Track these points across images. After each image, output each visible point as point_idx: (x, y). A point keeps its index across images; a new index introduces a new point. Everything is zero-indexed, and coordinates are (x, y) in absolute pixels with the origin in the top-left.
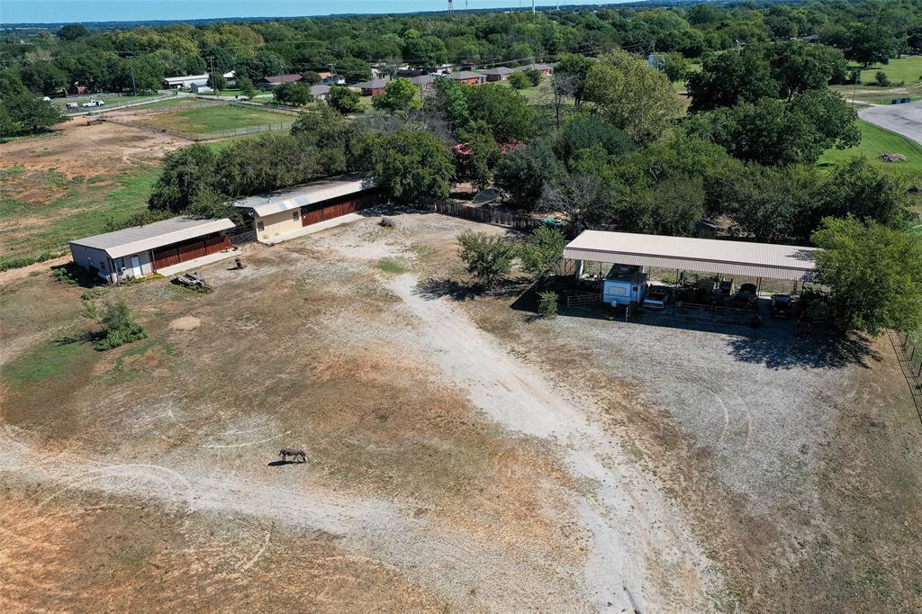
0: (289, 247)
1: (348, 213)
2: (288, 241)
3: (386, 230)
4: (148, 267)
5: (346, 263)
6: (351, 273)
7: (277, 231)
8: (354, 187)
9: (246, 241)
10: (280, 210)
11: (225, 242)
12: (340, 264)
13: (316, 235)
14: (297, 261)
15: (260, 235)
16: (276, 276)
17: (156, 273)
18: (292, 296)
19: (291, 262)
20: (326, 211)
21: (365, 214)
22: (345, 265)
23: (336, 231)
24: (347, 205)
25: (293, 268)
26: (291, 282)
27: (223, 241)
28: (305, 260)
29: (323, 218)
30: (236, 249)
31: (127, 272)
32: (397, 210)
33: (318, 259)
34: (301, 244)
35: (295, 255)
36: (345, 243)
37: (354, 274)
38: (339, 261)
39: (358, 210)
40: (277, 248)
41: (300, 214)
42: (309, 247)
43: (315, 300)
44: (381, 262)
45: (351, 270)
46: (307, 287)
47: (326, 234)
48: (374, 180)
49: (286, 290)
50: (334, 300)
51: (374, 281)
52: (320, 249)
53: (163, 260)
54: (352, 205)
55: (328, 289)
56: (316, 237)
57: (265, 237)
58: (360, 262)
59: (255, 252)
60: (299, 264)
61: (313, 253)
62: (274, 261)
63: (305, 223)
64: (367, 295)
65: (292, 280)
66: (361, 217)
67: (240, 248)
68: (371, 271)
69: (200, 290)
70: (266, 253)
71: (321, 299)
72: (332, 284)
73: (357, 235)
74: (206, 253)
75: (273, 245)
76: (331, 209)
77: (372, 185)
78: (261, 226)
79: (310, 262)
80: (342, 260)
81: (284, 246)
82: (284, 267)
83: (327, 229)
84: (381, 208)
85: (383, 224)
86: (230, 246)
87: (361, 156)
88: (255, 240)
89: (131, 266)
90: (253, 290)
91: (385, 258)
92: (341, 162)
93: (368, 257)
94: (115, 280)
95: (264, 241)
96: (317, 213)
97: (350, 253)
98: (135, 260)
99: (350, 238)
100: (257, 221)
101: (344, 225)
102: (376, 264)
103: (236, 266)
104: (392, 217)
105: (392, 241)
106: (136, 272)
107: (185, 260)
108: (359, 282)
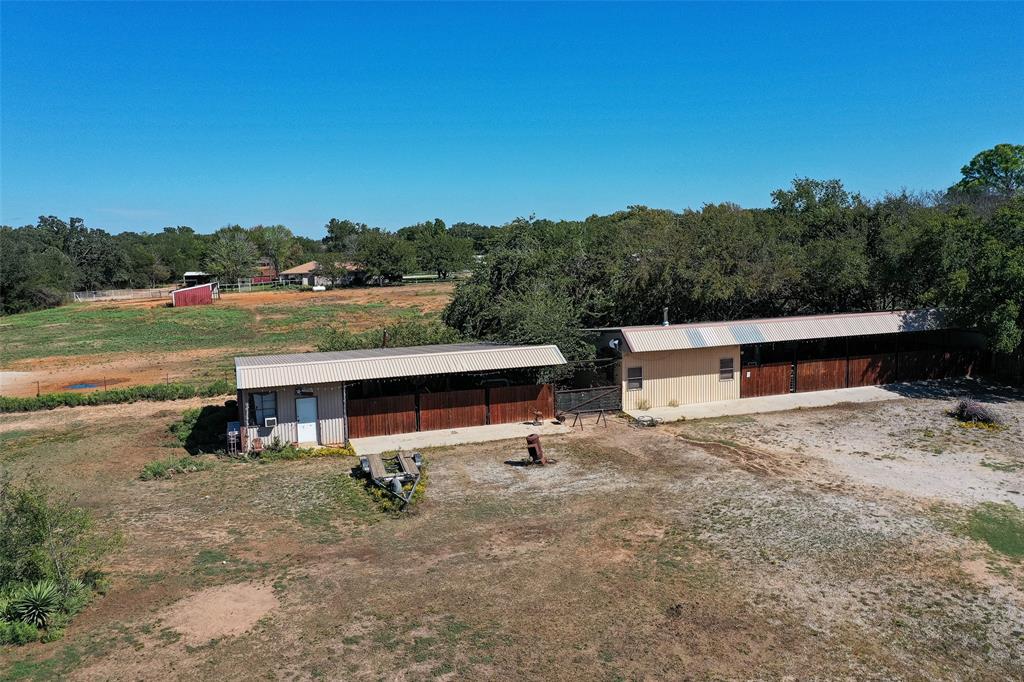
0: (692, 434)
1: (861, 383)
2: (695, 421)
3: (973, 430)
4: (335, 428)
5: (850, 501)
6: (865, 536)
7: (673, 397)
8: (886, 323)
9: (594, 408)
10: (687, 344)
11: (538, 402)
12: (829, 498)
13: (767, 418)
14: (698, 468)
15: (630, 400)
16: (617, 500)
17: (346, 446)
18: (628, 582)
19: (678, 470)
20: (806, 369)
21: (903, 392)
22: (848, 504)
23: (825, 416)
24: (860, 364)
25: (674, 487)
26: (648, 529)
27: (534, 397)
28: (721, 470)
29: (795, 386)
30: (560, 419)
31: (282, 432)
32: (994, 392)
33: (760, 473)
34: (725, 430)
35: (697, 455)
36: (849, 445)
37: (878, 543)
38: (826, 489)
39: (888, 380)
40: (660, 432)
41: (737, 363)
42: (743, 442)
43: (709, 624)
44: (975, 514)
45: (865, 524)
46: (698, 559)
47: (799, 419)
48: (938, 316)
49: (621, 556)
50: (788, 643)
51: (962, 583)
52: (772, 449)
53: (378, 418)
54: (871, 366)
55: (775, 584)
56: (770, 422)
57: (642, 406)
58: (904, 508)
59: (601, 433)
60: (699, 480)
61: (750, 455)
62: (634, 459)
63: (748, 390)
64: (943, 648)
65: (659, 523)
66: (894, 395)
67: (569, 422)
68: (947, 543)
69: (387, 503)
70: (626, 440)
71: (736, 622)
72: (792, 568)
73: (887, 429)
74: (487, 421)
75: (653, 424)
76: (818, 368)
77: (930, 324)
78: (636, 377)
79: (734, 477)
80: (839, 489)
81: (679, 430)
82: (654, 479)
83: (800, 409)
84: (950, 385)
85: (962, 415)
86: (547, 414)
87: (907, 262)
88: (617, 409)
89: (295, 418)
90: (522, 534)
91: (990, 506)
92: (856, 267)
93: (928, 493)
94: (249, 445)
95: (636, 414)
96: (783, 371)
97: (865, 474)
98: (306, 406)
99: (864, 437)
100: (626, 364)
101: (848, 406)
102: (963, 521)
103: (525, 455)
104: (984, 404)
105: (1002, 459)
106: (305, 434)
107: (431, 426)
108: (903, 578)
